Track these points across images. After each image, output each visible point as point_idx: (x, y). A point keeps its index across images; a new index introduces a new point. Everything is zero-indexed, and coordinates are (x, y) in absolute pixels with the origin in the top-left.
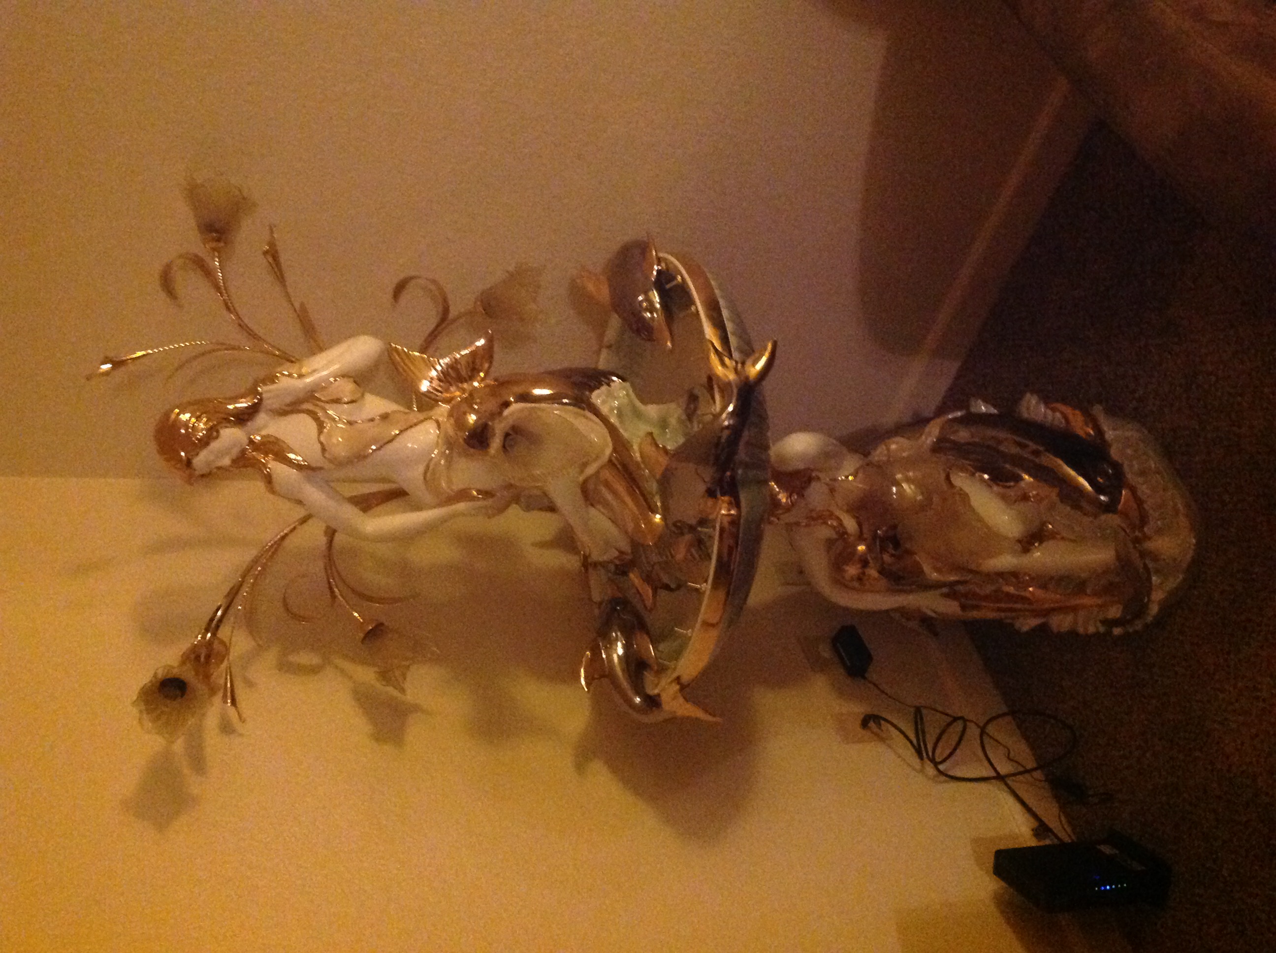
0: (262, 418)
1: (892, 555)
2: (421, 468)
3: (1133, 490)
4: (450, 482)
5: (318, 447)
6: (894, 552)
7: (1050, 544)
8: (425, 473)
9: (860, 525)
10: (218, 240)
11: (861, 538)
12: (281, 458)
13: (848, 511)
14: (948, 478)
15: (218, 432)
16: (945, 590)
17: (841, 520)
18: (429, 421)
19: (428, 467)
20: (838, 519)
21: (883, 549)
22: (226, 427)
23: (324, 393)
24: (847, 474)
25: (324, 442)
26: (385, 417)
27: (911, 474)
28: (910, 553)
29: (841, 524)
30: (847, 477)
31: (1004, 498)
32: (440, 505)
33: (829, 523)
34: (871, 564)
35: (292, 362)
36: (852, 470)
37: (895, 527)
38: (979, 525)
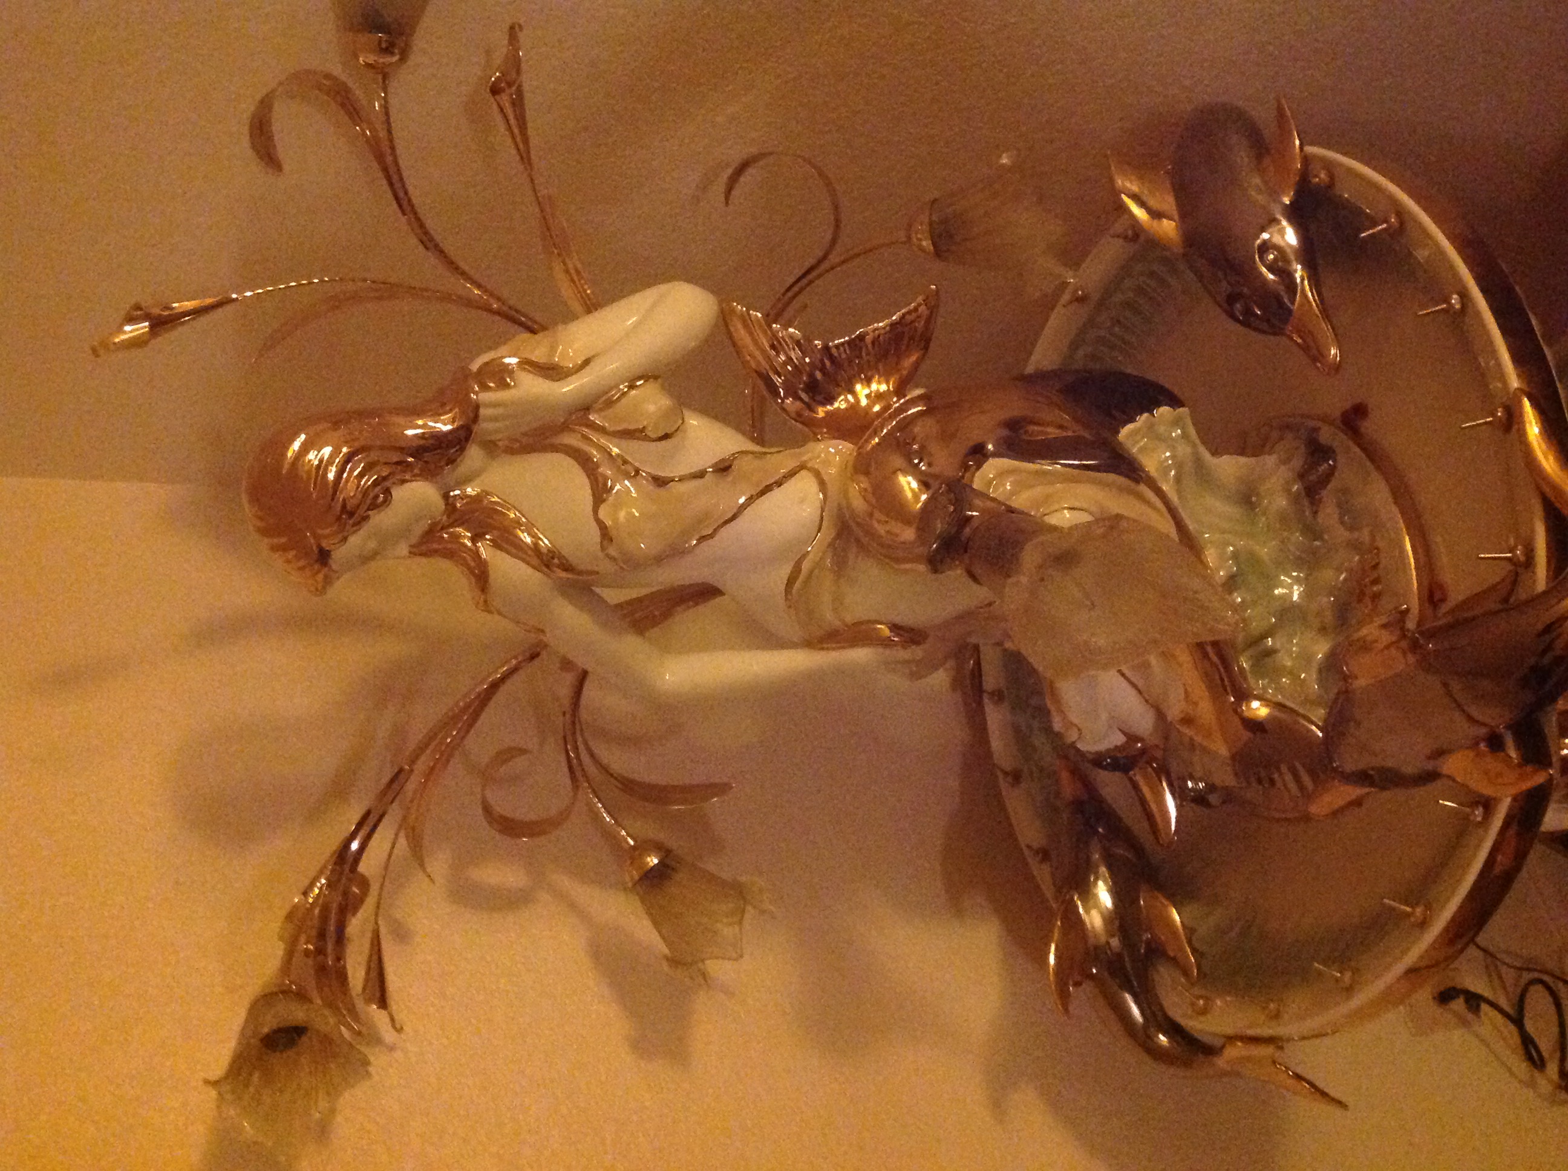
0: (474, 455)
2: (785, 571)
4: (838, 601)
5: (595, 532)
8: (790, 582)
10: (388, 50)
12: (506, 542)
15: (387, 492)
18: (803, 473)
19: (797, 568)
22: (403, 482)
23: (609, 412)
25: (609, 523)
26: (723, 468)
32: (810, 643)
35: (533, 332)
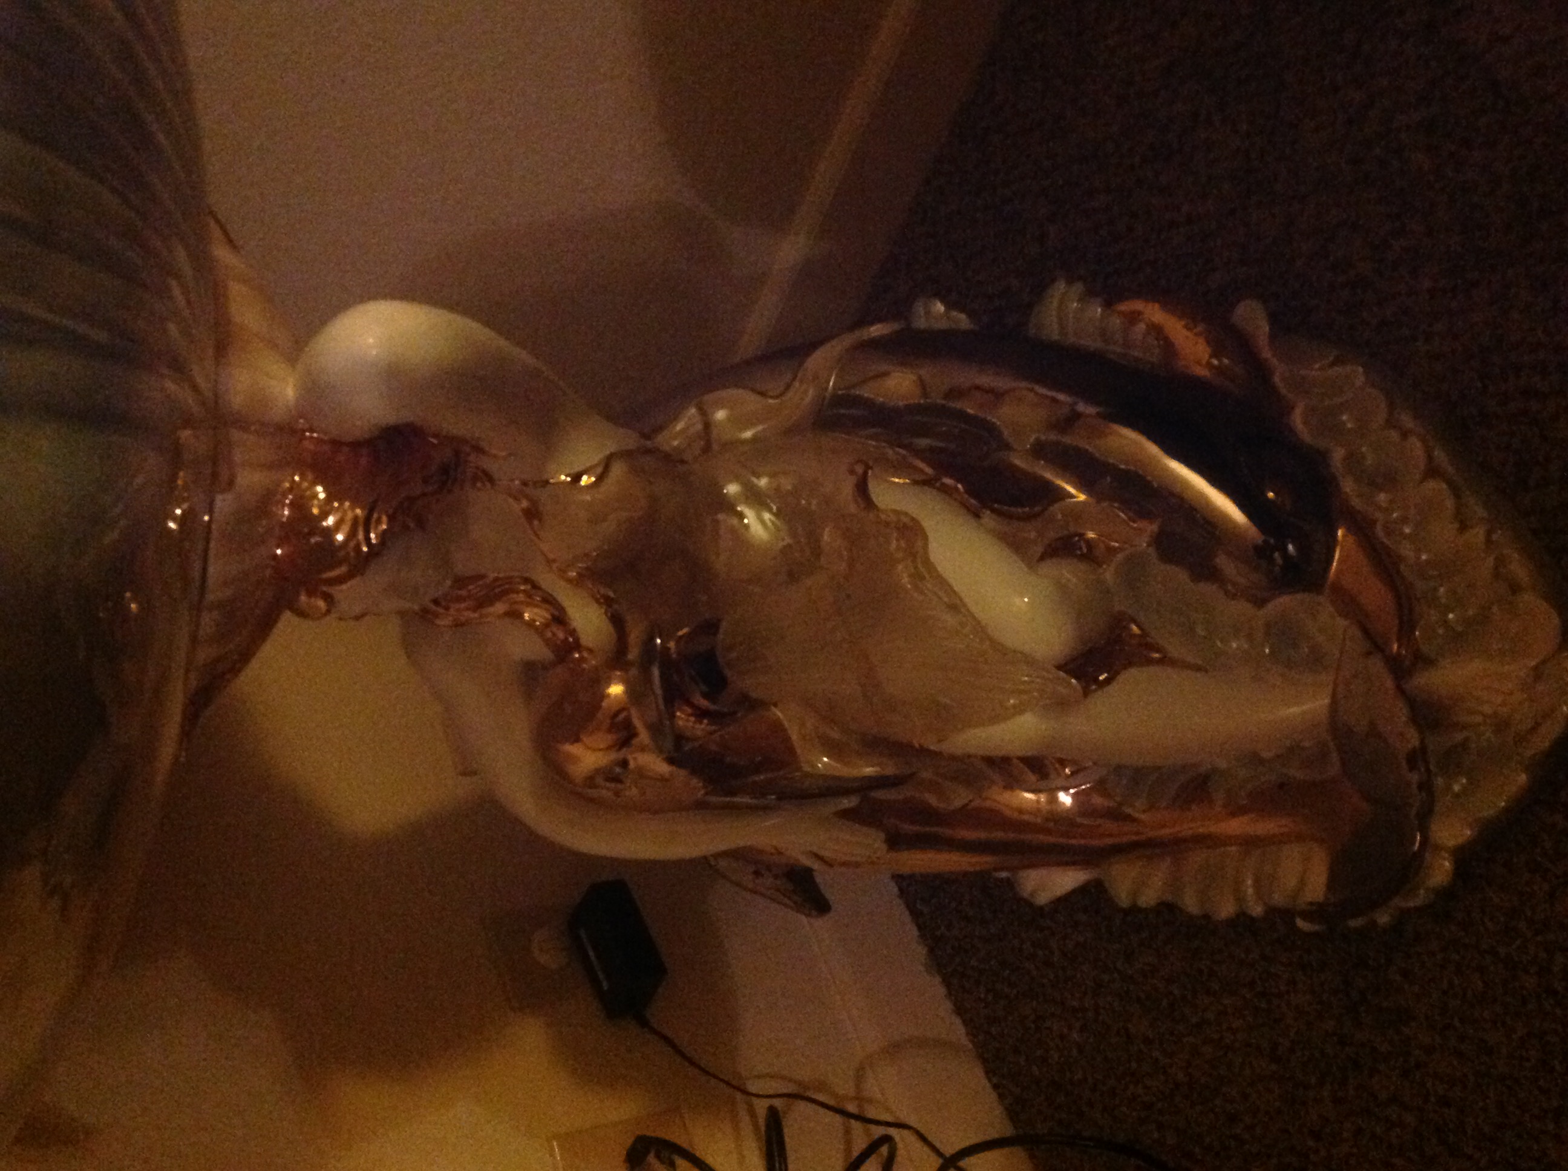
1: (701, 714)
3: (1361, 528)
6: (704, 703)
7: (1133, 678)
9: (617, 621)
11: (617, 660)
13: (577, 583)
14: (862, 489)
16: (848, 803)
17: (562, 609)
20: (549, 600)
21: (674, 695)
24: (577, 469)
27: (763, 482)
28: (751, 704)
29: (560, 619)
30: (577, 478)
31: (1016, 546)
33: (527, 616)
34: (644, 736)
36: (595, 457)
37: (710, 627)
38: (950, 620)
